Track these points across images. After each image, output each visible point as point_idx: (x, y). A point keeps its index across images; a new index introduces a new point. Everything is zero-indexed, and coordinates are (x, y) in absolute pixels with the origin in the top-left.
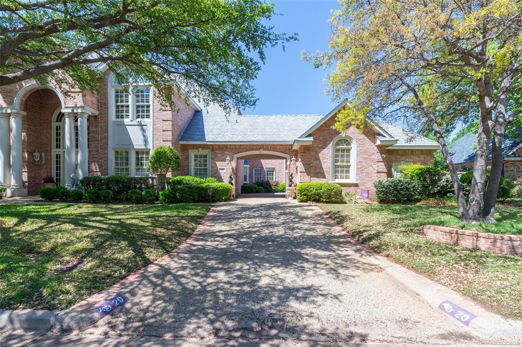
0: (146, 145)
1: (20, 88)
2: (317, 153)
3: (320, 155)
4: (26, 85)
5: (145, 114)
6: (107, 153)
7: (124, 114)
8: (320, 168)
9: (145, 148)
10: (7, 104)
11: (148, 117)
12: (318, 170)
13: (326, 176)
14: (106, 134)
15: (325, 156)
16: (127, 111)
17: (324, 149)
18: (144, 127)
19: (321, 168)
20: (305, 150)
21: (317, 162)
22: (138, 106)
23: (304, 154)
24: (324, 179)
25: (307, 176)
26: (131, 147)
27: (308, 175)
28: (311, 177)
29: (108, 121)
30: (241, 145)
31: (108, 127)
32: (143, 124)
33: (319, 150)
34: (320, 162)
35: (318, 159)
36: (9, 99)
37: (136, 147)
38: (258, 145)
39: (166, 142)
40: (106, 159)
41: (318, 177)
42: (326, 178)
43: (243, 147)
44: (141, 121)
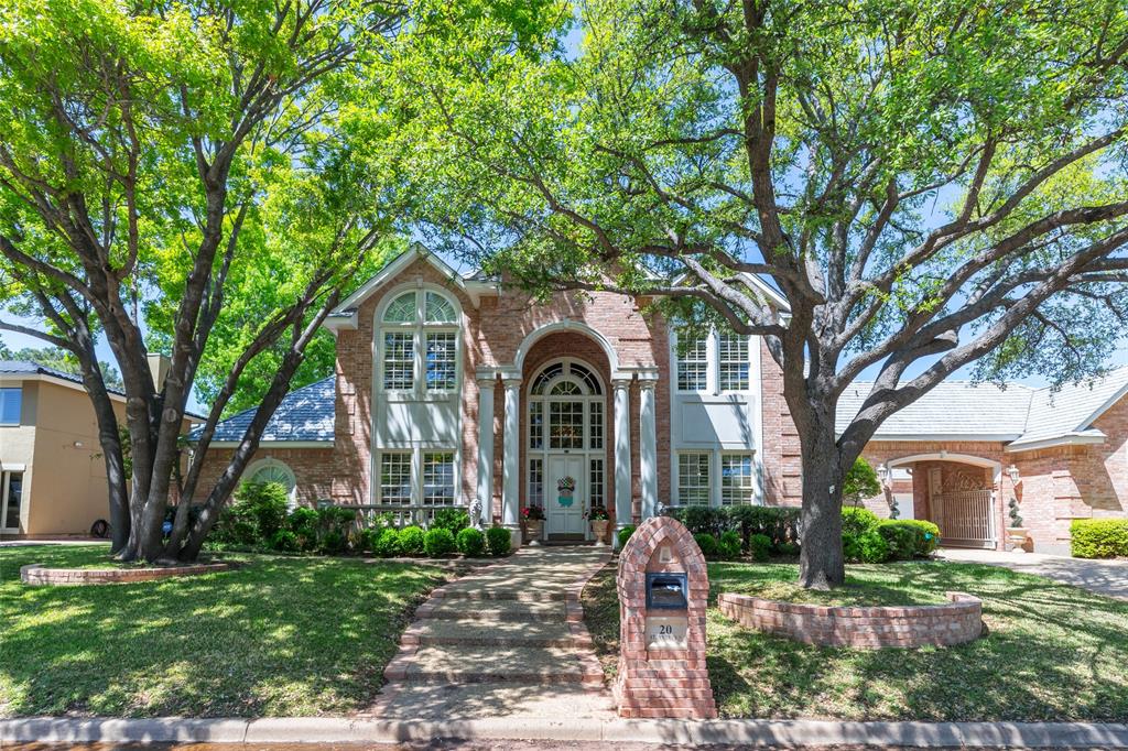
0: (747, 444)
1: (528, 332)
2: (1102, 461)
3: (1106, 464)
4: (539, 326)
5: (739, 381)
6: (669, 458)
7: (697, 381)
8: (1109, 490)
9: (744, 448)
10: (500, 363)
11: (745, 386)
12: (1105, 495)
13: (1123, 505)
14: (666, 421)
15: (1116, 466)
16: (703, 376)
17: (1113, 451)
18: (741, 406)
19: (1111, 489)
20: (1076, 454)
21: (1102, 478)
22: (724, 367)
23: (1075, 462)
24: (1119, 513)
25: (1085, 506)
26: (716, 447)
27: (1088, 504)
28: (1093, 508)
29: (669, 395)
30: (901, 442)
31: (669, 407)
32: (740, 400)
33: (1103, 455)
34: (1108, 478)
35: (1104, 472)
36: (504, 353)
37: (725, 447)
38: (935, 442)
39: (790, 438)
40: (665, 471)
41: (1106, 508)
42: (1121, 510)
43: (906, 447)
44: (735, 396)
